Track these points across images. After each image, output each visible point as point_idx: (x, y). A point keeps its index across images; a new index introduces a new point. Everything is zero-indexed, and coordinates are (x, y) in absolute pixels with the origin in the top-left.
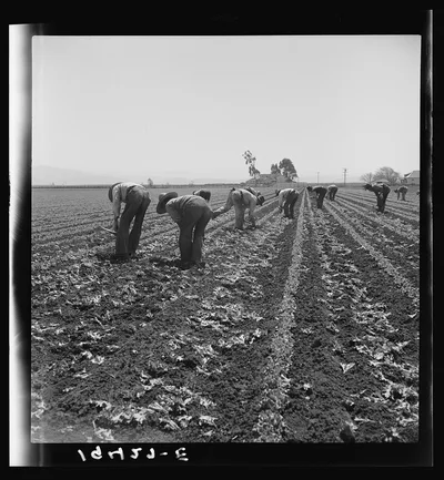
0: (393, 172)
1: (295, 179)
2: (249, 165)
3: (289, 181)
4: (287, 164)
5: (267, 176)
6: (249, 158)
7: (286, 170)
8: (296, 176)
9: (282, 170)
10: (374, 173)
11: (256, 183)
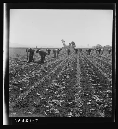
0: (100, 46)
1: (75, 47)
2: (63, 43)
3: (74, 47)
4: (73, 43)
5: (68, 46)
6: (63, 41)
7: (73, 44)
8: (75, 46)
9: (72, 45)
10: (96, 46)
11: (65, 48)
